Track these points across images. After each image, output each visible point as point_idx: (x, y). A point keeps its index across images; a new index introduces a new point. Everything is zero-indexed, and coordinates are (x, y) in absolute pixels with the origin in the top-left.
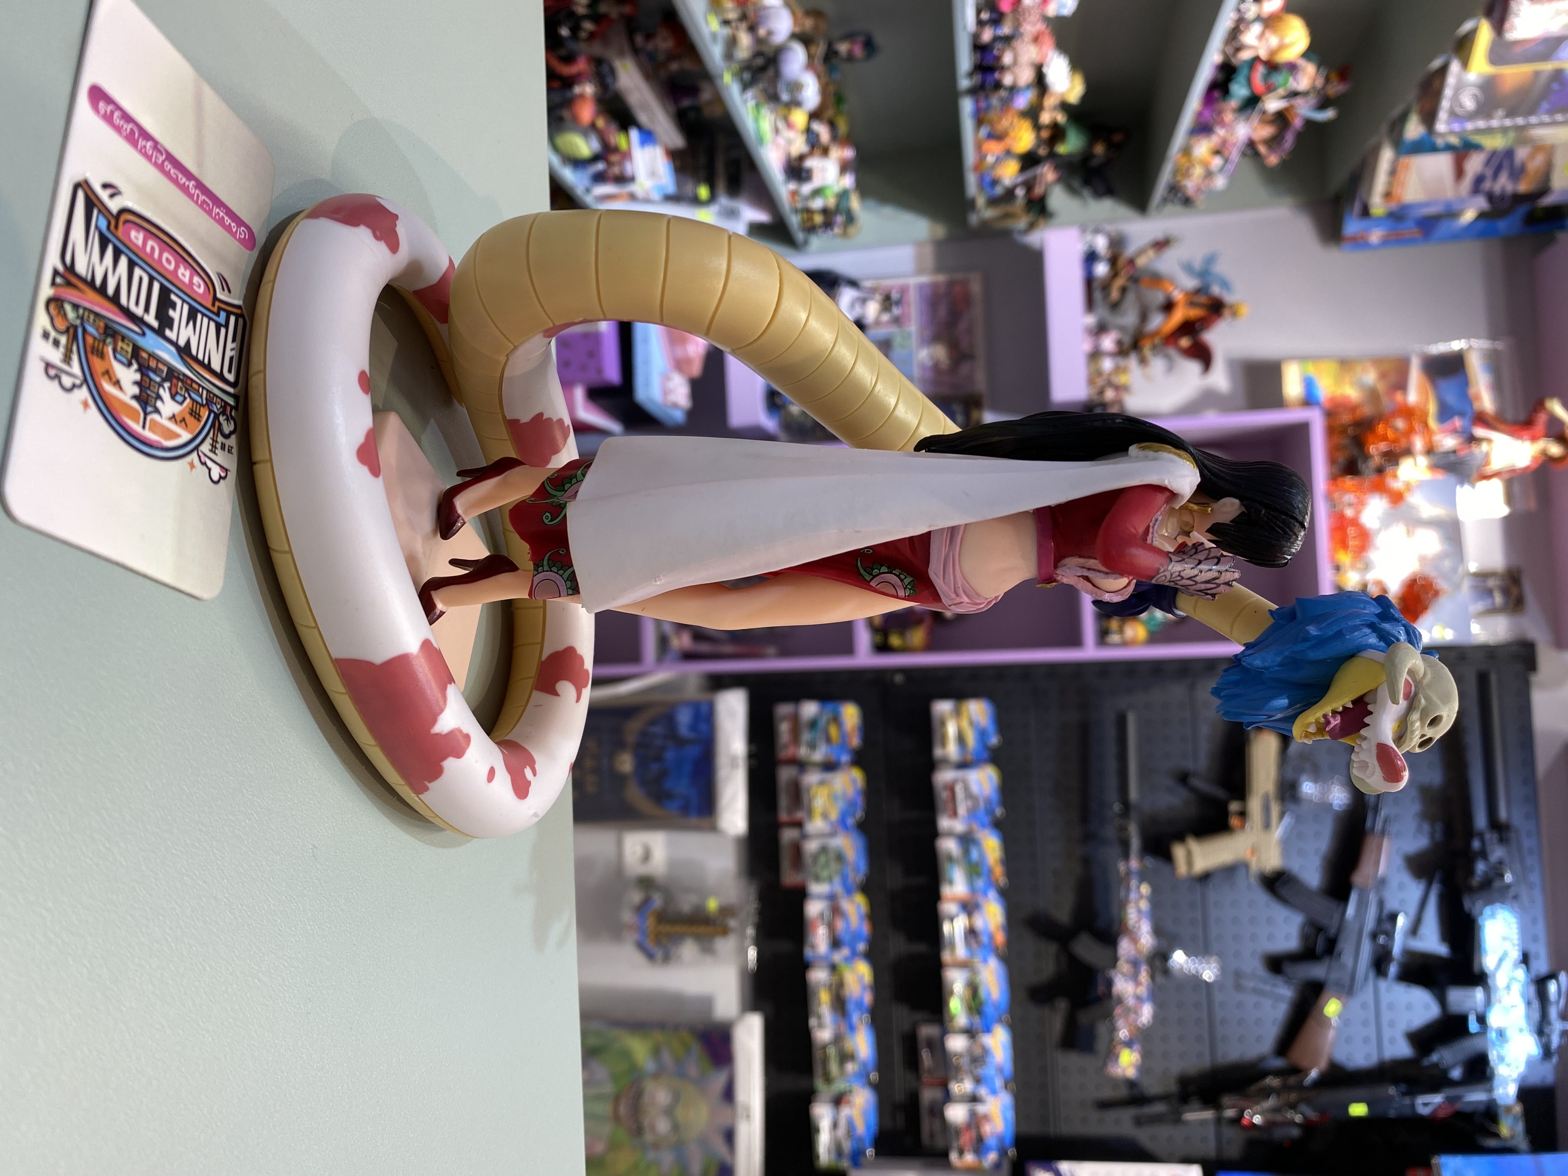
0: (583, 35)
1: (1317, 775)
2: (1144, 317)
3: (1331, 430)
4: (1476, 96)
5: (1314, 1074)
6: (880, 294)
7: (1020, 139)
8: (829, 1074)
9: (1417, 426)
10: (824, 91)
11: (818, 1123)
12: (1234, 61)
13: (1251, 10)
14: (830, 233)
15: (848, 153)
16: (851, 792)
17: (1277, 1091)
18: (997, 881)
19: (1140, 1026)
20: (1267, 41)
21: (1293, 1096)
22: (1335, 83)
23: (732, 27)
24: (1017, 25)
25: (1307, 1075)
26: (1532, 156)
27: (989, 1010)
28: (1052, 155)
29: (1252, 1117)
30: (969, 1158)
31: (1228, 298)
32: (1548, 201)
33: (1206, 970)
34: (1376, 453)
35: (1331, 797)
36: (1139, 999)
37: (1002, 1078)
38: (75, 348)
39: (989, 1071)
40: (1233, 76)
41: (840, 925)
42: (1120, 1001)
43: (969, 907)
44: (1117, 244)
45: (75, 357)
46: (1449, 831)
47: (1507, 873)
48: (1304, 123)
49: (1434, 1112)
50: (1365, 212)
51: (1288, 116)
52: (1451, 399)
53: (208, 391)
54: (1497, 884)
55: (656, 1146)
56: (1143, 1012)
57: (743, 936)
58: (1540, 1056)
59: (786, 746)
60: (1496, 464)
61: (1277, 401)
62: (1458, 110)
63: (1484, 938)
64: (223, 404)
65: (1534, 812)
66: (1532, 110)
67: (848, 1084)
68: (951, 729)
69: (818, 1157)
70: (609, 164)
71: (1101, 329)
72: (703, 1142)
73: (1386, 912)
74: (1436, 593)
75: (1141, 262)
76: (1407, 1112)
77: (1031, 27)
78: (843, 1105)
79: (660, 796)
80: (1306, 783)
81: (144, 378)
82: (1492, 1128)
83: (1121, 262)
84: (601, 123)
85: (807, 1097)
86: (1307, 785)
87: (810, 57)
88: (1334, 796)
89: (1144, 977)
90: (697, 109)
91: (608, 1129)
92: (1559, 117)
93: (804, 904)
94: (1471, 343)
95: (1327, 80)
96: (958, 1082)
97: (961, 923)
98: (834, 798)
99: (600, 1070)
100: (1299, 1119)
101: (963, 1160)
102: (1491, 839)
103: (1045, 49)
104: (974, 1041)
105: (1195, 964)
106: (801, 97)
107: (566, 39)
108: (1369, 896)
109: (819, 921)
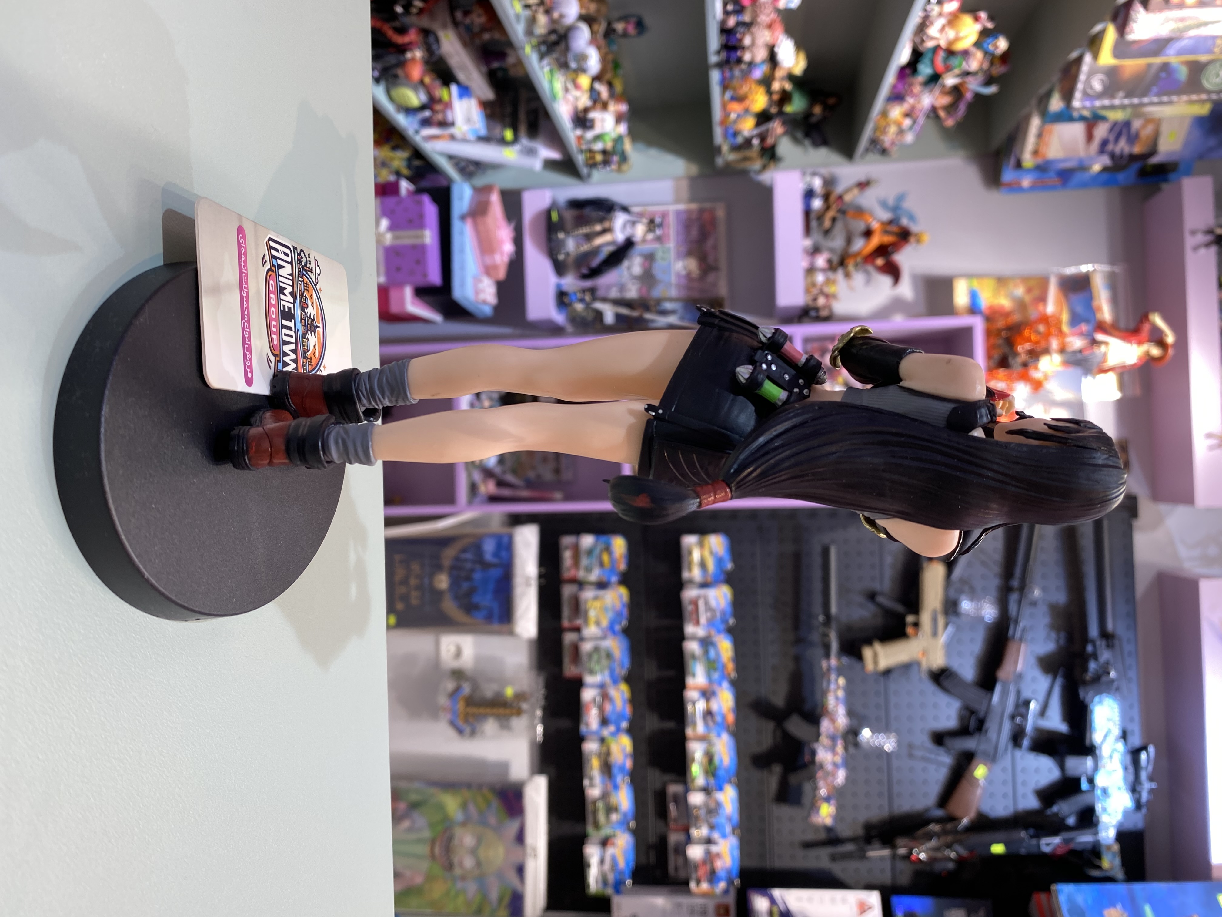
0: (414, 10)
1: (973, 595)
2: (849, 241)
3: (989, 333)
4: (1103, 80)
5: (965, 821)
7: (757, 101)
8: (598, 822)
9: (1053, 330)
10: (604, 60)
11: (589, 860)
12: (921, 49)
13: (936, 9)
14: (608, 169)
15: (623, 107)
16: (618, 605)
17: (938, 835)
18: (729, 674)
20: (946, 33)
21: (949, 839)
22: (998, 66)
23: (532, 10)
24: (755, 16)
25: (960, 823)
26: (1144, 126)
27: (721, 773)
28: (781, 113)
29: (918, 854)
30: (705, 886)
31: (914, 228)
32: (1155, 160)
33: (886, 743)
34: (1023, 351)
35: (983, 612)
36: (835, 765)
37: (731, 825)
39: (721, 820)
40: (920, 59)
41: (608, 707)
42: (821, 767)
43: (707, 694)
44: (829, 183)
46: (1070, 638)
47: (1113, 671)
48: (974, 95)
49: (1055, 849)
50: (1019, 165)
51: (962, 89)
52: (1079, 309)
54: (1104, 679)
55: (463, 878)
57: (533, 716)
58: (1134, 808)
59: (569, 570)
60: (1111, 362)
61: (949, 310)
62: (1089, 91)
63: (1094, 719)
65: (1133, 624)
66: (1145, 93)
67: (612, 830)
68: (696, 555)
69: (589, 886)
70: (434, 111)
71: (815, 250)
72: (500, 875)
73: (1022, 699)
75: (848, 198)
76: (1034, 850)
77: (764, 18)
78: (608, 846)
79: (470, 608)
80: (965, 601)
82: (1097, 862)
83: (832, 198)
84: (427, 80)
85: (581, 840)
86: (965, 603)
87: (593, 32)
88: (985, 612)
90: (505, 70)
91: (425, 865)
92: (1165, 99)
93: (581, 691)
94: (1095, 267)
95: (992, 63)
96: (697, 829)
97: (701, 706)
98: (605, 609)
99: (420, 820)
100: (953, 856)
101: (700, 888)
102: (1101, 645)
103: (776, 33)
104: (709, 797)
105: (878, 738)
106: (586, 65)
107: (400, 14)
108: (1009, 687)
109: (592, 704)
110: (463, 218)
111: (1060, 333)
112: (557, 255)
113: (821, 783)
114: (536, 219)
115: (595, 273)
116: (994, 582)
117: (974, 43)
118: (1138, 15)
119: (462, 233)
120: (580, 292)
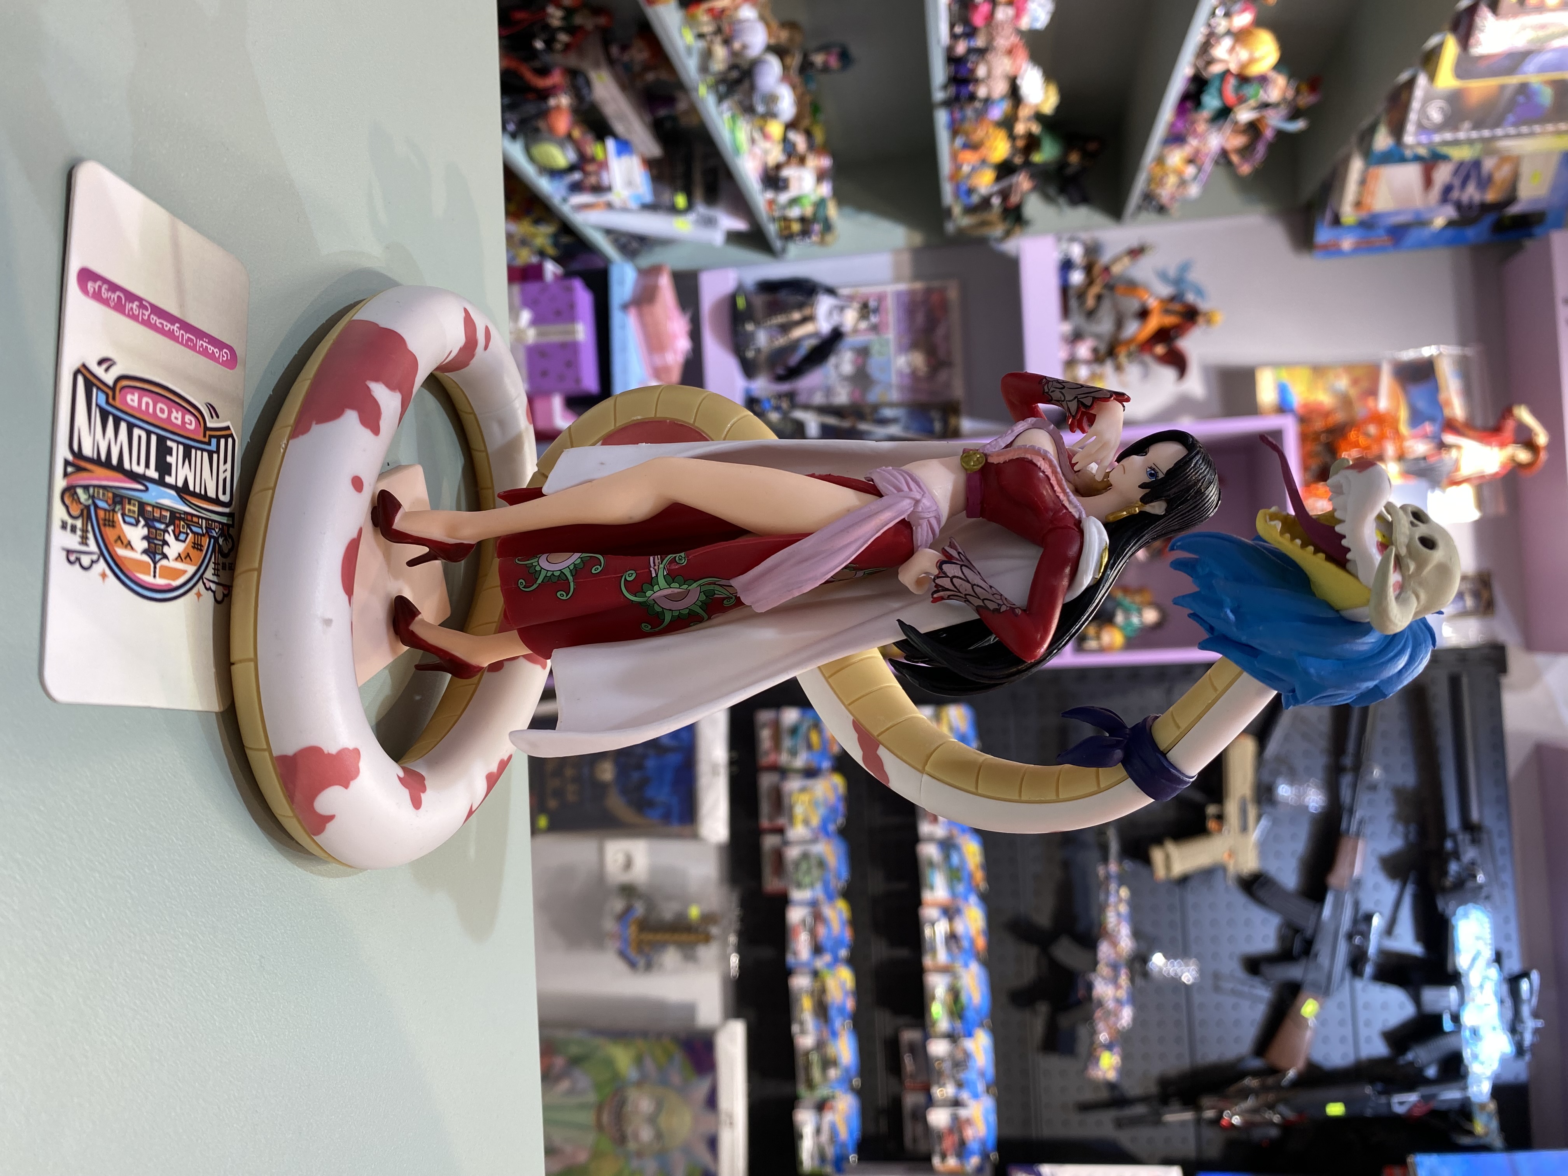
0: (558, 46)
1: (1293, 778)
2: (1119, 324)
3: (1304, 438)
4: (1443, 109)
5: (1291, 1074)
6: (858, 302)
7: (996, 149)
8: (812, 1080)
9: (1388, 432)
10: (800, 102)
11: (802, 1129)
12: (1205, 75)
13: (1222, 25)
14: (808, 241)
15: (825, 162)
16: (832, 798)
17: (1255, 1092)
18: (978, 886)
19: (1120, 1028)
20: (1238, 54)
21: (1271, 1097)
22: (1306, 94)
23: (706, 41)
24: (991, 39)
25: (1284, 1076)
26: (1498, 166)
27: (970, 1014)
28: (1028, 164)
29: (1231, 1118)
30: (952, 1162)
31: (1203, 305)
32: (1515, 209)
33: (1184, 972)
35: (1307, 799)
36: (1119, 1002)
37: (984, 1082)
38: (90, 528)
39: (970, 1075)
40: (1205, 88)
41: (822, 931)
42: (1100, 1004)
43: (950, 912)
44: (1092, 251)
45: (90, 535)
46: (1423, 832)
47: (1480, 873)
48: (1275, 133)
49: (1410, 1110)
50: (1336, 221)
51: (1260, 126)
53: (207, 519)
54: (1470, 884)
55: (640, 1154)
56: (1123, 1015)
57: (725, 943)
58: (1514, 1054)
59: (767, 753)
60: (1466, 470)
61: (1251, 408)
62: (1425, 122)
63: (1457, 937)
64: (221, 526)
65: (1505, 812)
66: (1498, 123)
67: (831, 1090)
69: (801, 1163)
70: (586, 173)
71: (1076, 337)
72: (687, 1150)
73: (1361, 912)
75: (1116, 269)
76: (1384, 1111)
77: (1004, 41)
78: (825, 1110)
79: (642, 805)
80: (1283, 786)
81: (151, 530)
82: (1467, 1126)
83: (1097, 270)
84: (577, 133)
85: (791, 1103)
86: (1283, 788)
87: (785, 68)
88: (1310, 799)
89: (1124, 980)
90: (674, 119)
91: (590, 1138)
92: (1524, 129)
93: (786, 911)
94: (1441, 350)
96: (941, 1087)
97: (942, 928)
98: (815, 804)
99: (583, 1079)
100: (1277, 1119)
101: (946, 1164)
102: (1464, 840)
103: (1019, 61)
104: (956, 1046)
105: (1174, 966)
106: (777, 109)
107: (541, 51)
108: (1345, 897)
109: (801, 927)
110: (625, 307)
111: (1398, 436)
112: (744, 352)
114: (718, 307)
115: (794, 373)
116: (1320, 761)
117: (1273, 66)
118: (1485, 21)
119: (623, 327)
120: (775, 398)
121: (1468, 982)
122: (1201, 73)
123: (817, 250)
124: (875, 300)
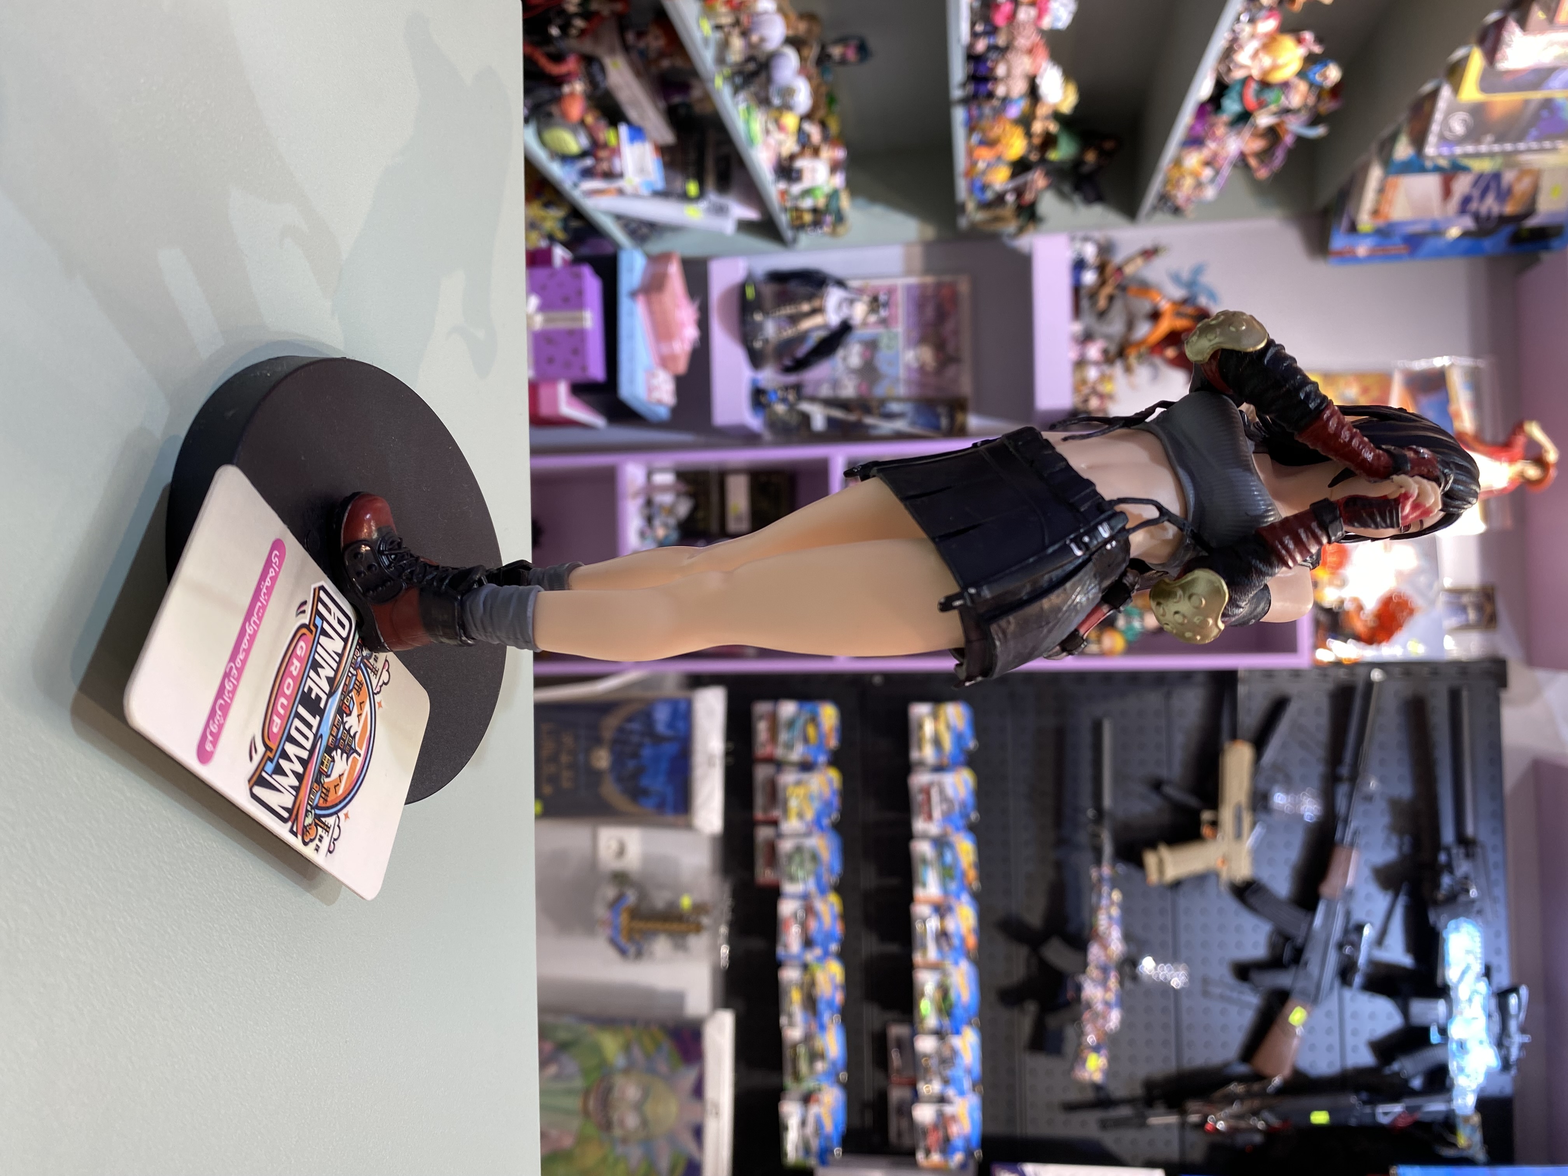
0: (574, 32)
1: (1289, 786)
2: (1130, 325)
4: (1465, 121)
5: (1277, 1081)
7: (1012, 146)
8: (798, 1072)
10: (816, 93)
11: (787, 1121)
12: (1227, 80)
13: (1246, 30)
14: (819, 231)
15: (840, 154)
16: (827, 793)
17: (1241, 1098)
18: (970, 884)
19: (1108, 1031)
20: (1261, 61)
21: (1256, 1103)
22: (1327, 100)
23: (724, 32)
24: (1011, 39)
25: (1270, 1083)
26: (1519, 179)
27: (959, 1012)
28: (1043, 161)
29: (1216, 1123)
30: (936, 1158)
32: (1533, 222)
33: (1174, 977)
35: (1302, 808)
36: (1107, 1004)
37: (970, 1079)
39: (957, 1072)
40: (1226, 92)
41: (813, 925)
42: (1089, 1006)
44: (1105, 250)
46: (1417, 844)
47: (1473, 888)
48: (1295, 139)
49: (1395, 1120)
50: (1353, 228)
51: (1279, 131)
54: (1462, 898)
55: (625, 1141)
56: (1112, 1017)
57: (716, 934)
58: (1499, 1068)
59: (764, 745)
62: (1447, 134)
63: (1448, 951)
65: (1500, 827)
66: (1521, 137)
67: (817, 1083)
68: (929, 728)
69: (786, 1154)
70: (598, 159)
71: (1087, 338)
72: (672, 1138)
73: (1353, 922)
74: (1411, 612)
75: (1129, 270)
76: (1367, 1121)
77: (1023, 41)
78: (811, 1102)
79: (637, 794)
80: (1278, 794)
82: (1451, 1139)
83: (1109, 270)
84: (590, 119)
85: (776, 1095)
86: (1278, 796)
87: (802, 59)
88: (1305, 808)
89: (1113, 983)
90: (688, 106)
91: (575, 1124)
92: (1547, 144)
93: (778, 903)
94: (1453, 361)
95: (1319, 98)
96: (926, 1083)
97: (933, 924)
98: (810, 797)
99: (570, 1064)
100: (1261, 1126)
101: (930, 1160)
102: (1458, 854)
103: (1039, 60)
104: (943, 1042)
105: (1163, 971)
106: (793, 102)
107: (556, 38)
108: (1336, 907)
109: (792, 920)
110: (633, 294)
112: (752, 341)
113: (1089, 1028)
114: (726, 296)
115: (801, 365)
116: (1317, 769)
118: (1512, 36)
119: (631, 314)
120: (782, 390)
121: (1457, 995)
122: (1222, 77)
123: (827, 240)
124: (885, 294)
